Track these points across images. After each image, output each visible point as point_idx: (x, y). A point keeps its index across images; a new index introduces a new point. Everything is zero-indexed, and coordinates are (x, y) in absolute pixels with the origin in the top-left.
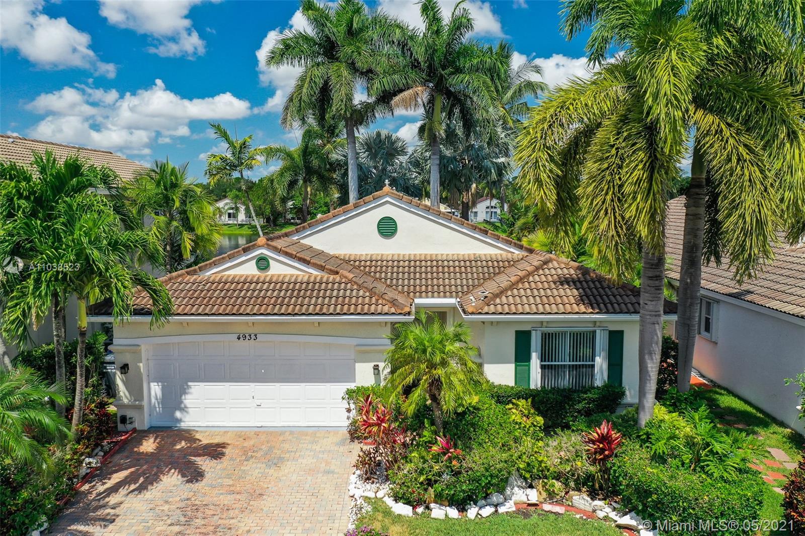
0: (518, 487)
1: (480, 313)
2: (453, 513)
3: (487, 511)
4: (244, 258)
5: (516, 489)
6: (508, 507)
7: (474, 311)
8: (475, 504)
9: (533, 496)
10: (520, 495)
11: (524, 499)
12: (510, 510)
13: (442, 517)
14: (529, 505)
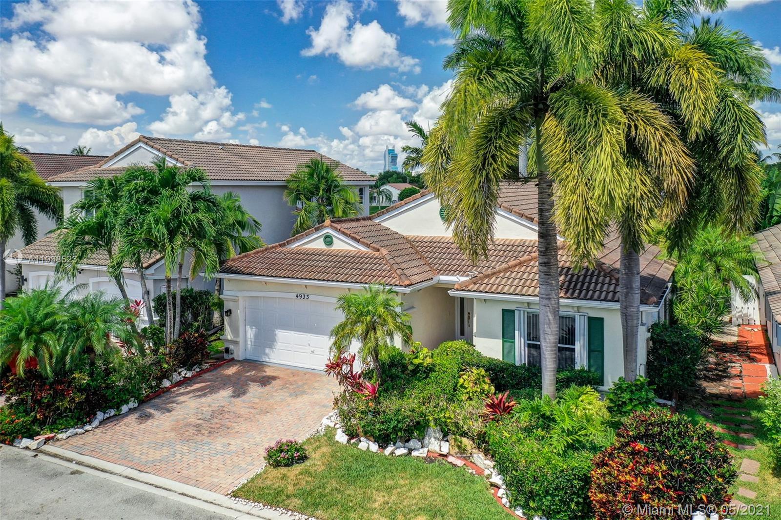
0: (435, 438)
1: (463, 290)
2: (374, 447)
3: (402, 451)
4: (316, 236)
5: (433, 439)
6: (422, 453)
7: (459, 288)
8: (394, 444)
9: (445, 448)
10: (435, 444)
11: (437, 449)
12: (421, 455)
13: (364, 449)
14: (441, 455)
